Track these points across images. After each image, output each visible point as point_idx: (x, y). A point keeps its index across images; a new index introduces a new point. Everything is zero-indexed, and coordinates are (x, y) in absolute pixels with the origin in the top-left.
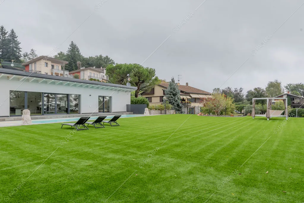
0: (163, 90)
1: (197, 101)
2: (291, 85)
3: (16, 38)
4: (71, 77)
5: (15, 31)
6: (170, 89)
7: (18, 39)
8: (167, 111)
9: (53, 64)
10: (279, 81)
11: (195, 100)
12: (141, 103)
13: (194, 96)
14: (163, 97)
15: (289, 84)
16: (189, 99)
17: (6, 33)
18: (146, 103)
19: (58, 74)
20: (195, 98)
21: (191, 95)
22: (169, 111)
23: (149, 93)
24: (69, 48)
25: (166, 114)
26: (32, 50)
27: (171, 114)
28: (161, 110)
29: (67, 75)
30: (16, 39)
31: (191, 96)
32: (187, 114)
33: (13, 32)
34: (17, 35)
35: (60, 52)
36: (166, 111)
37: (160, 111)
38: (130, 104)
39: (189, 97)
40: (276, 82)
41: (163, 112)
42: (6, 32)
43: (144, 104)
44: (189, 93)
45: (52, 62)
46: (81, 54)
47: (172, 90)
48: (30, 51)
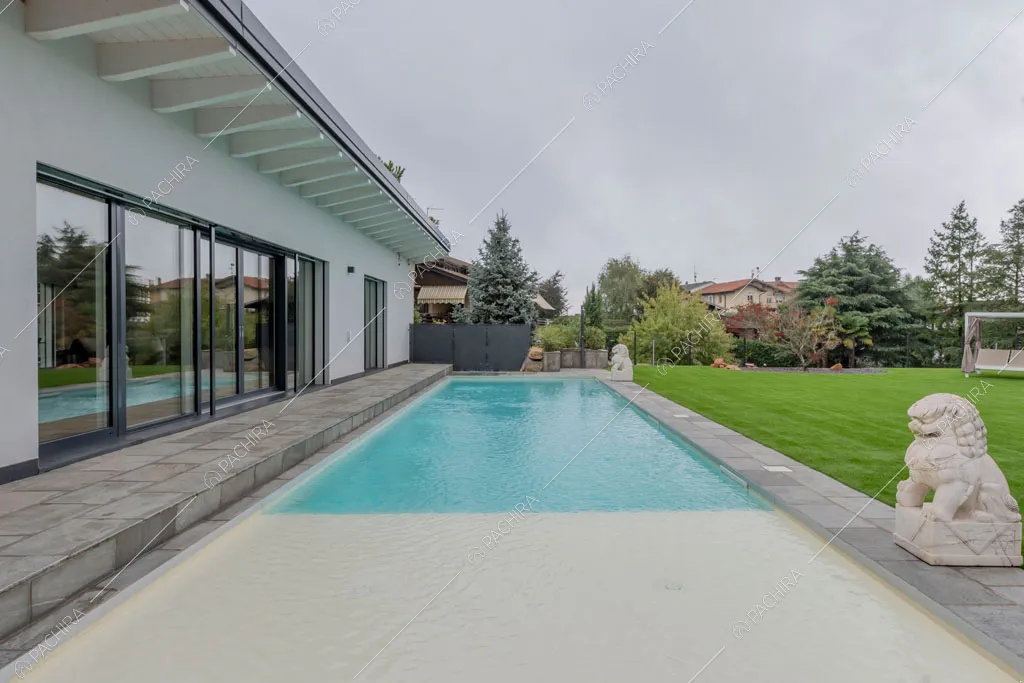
8: (590, 356)
22: (601, 354)
25: (583, 364)
28: (561, 352)
36: (583, 355)
41: (569, 357)
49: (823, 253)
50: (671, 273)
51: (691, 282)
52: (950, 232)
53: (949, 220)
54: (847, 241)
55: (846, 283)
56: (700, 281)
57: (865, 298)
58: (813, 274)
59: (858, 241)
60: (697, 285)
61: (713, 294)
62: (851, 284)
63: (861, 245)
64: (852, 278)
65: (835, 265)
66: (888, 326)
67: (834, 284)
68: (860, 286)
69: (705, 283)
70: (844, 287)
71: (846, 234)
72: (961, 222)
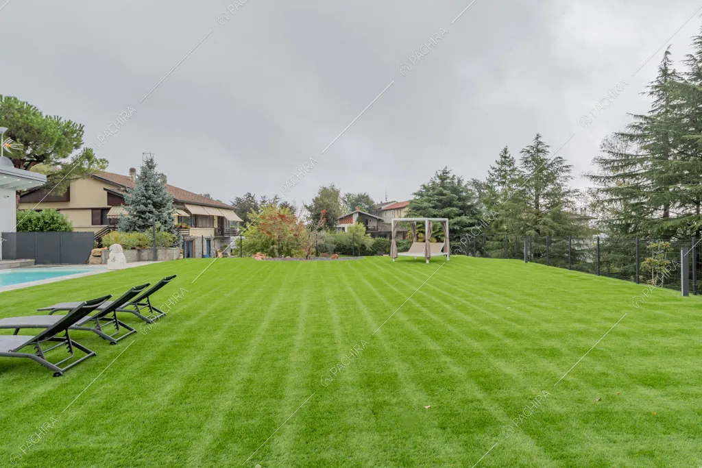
0: (105, 189)
1: (200, 223)
2: (350, 195)
6: (143, 188)
8: (160, 252)
10: (336, 188)
11: (195, 220)
12: (42, 229)
13: (195, 210)
14: (106, 210)
15: (346, 193)
16: (185, 217)
18: (63, 228)
20: (196, 216)
21: (188, 207)
22: (169, 251)
23: (60, 197)
25: (155, 258)
27: (172, 260)
28: (139, 250)
31: (187, 211)
32: (203, 256)
36: (156, 251)
37: (135, 252)
38: (15, 231)
39: (183, 214)
40: (332, 189)
41: (145, 254)
43: (52, 230)
44: (183, 203)
47: (150, 192)
49: (428, 182)
50: (367, 196)
51: (384, 202)
52: (500, 166)
53: (499, 159)
54: (439, 173)
55: (437, 200)
56: (388, 201)
57: (447, 210)
58: (420, 194)
59: (446, 173)
60: (387, 203)
61: (394, 209)
62: (440, 201)
63: (448, 175)
64: (441, 197)
65: (434, 189)
66: (458, 228)
67: (430, 201)
68: (447, 202)
69: (392, 202)
70: (435, 204)
71: (439, 170)
72: (506, 159)
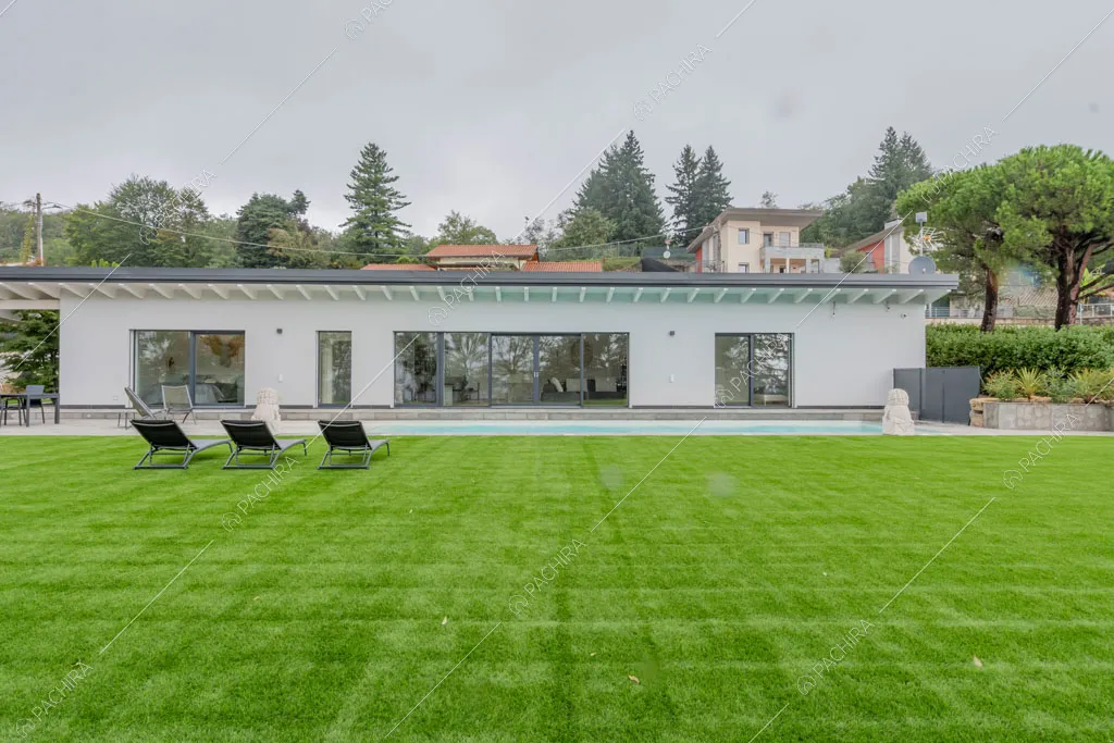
3: (718, 169)
4: (832, 267)
5: (716, 152)
7: (724, 173)
9: (769, 229)
17: (697, 163)
19: (784, 261)
24: (877, 158)
26: (765, 196)
29: (816, 263)
30: (717, 174)
33: (710, 154)
34: (720, 160)
35: (856, 181)
42: (696, 160)
45: (763, 223)
46: (932, 166)
48: (760, 199)
